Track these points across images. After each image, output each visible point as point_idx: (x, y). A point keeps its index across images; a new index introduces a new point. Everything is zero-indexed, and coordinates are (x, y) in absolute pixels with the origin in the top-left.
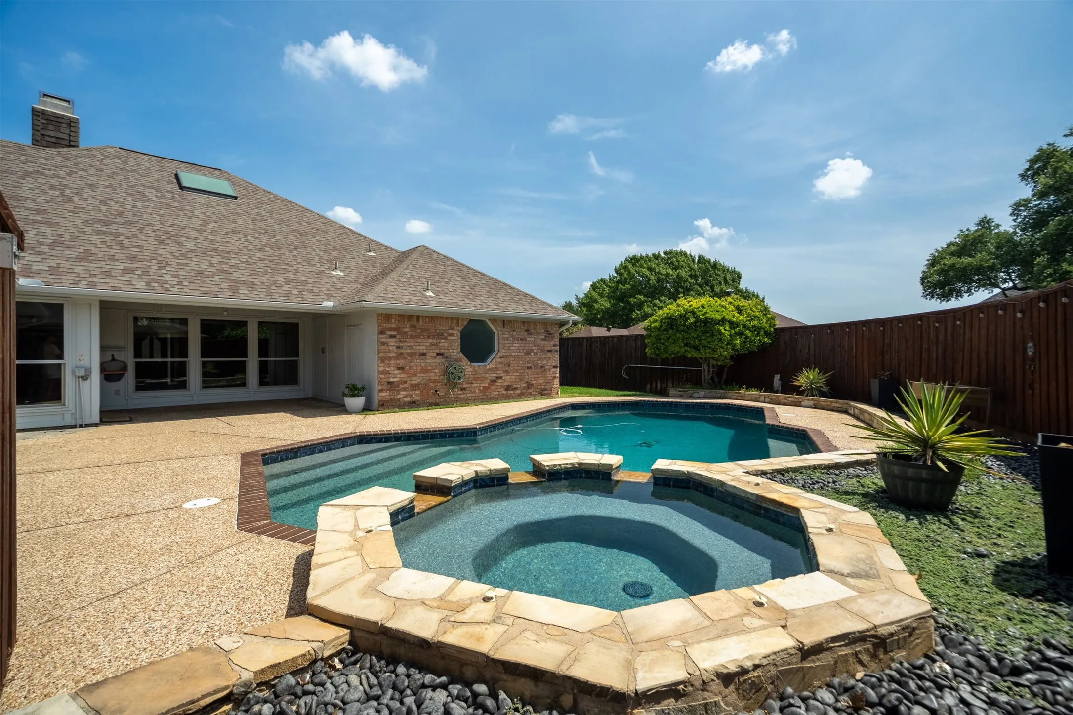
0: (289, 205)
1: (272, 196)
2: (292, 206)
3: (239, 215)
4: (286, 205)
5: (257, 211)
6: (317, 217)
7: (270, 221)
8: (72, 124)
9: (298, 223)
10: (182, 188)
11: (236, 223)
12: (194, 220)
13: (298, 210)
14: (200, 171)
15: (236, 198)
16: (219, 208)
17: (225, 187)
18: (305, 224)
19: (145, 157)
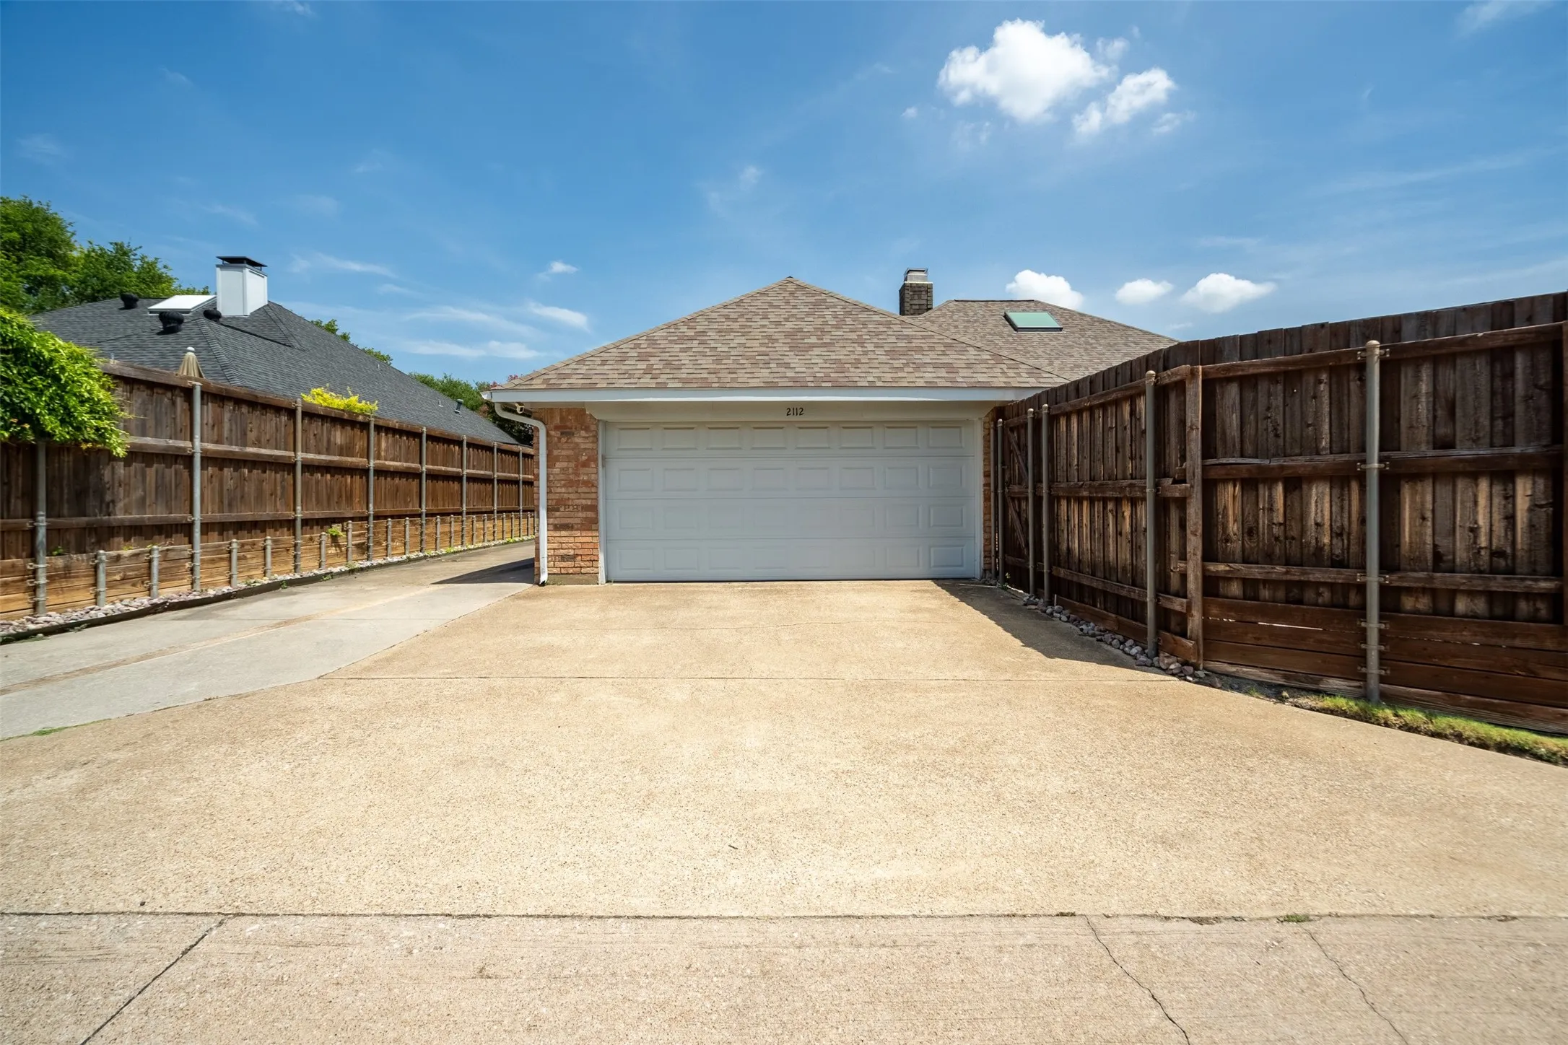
0: (1108, 325)
1: (1088, 319)
2: (1113, 326)
3: (1070, 347)
4: (1106, 327)
5: (1083, 339)
6: (1141, 333)
7: (1100, 348)
8: (927, 290)
9: (1126, 345)
10: (1016, 329)
11: (1073, 356)
12: (1041, 360)
13: (1119, 330)
14: (1018, 307)
15: (1061, 329)
16: (1052, 343)
17: (1048, 321)
18: (1132, 345)
19: (975, 304)
